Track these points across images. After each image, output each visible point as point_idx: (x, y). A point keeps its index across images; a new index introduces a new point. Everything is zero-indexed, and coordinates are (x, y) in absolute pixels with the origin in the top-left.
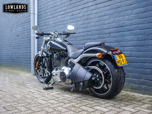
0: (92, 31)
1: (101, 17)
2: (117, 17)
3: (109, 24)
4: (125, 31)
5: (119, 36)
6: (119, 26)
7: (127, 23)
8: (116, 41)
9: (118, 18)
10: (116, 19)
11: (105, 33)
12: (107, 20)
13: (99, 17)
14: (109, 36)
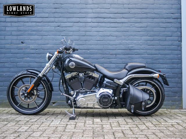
0: (92, 50)
1: (105, 37)
2: (124, 39)
3: (116, 45)
4: (133, 54)
5: (127, 58)
6: (127, 49)
7: (136, 47)
8: (124, 63)
9: (126, 41)
10: (123, 41)
11: (111, 53)
12: (112, 41)
13: (102, 36)
14: (116, 57)
